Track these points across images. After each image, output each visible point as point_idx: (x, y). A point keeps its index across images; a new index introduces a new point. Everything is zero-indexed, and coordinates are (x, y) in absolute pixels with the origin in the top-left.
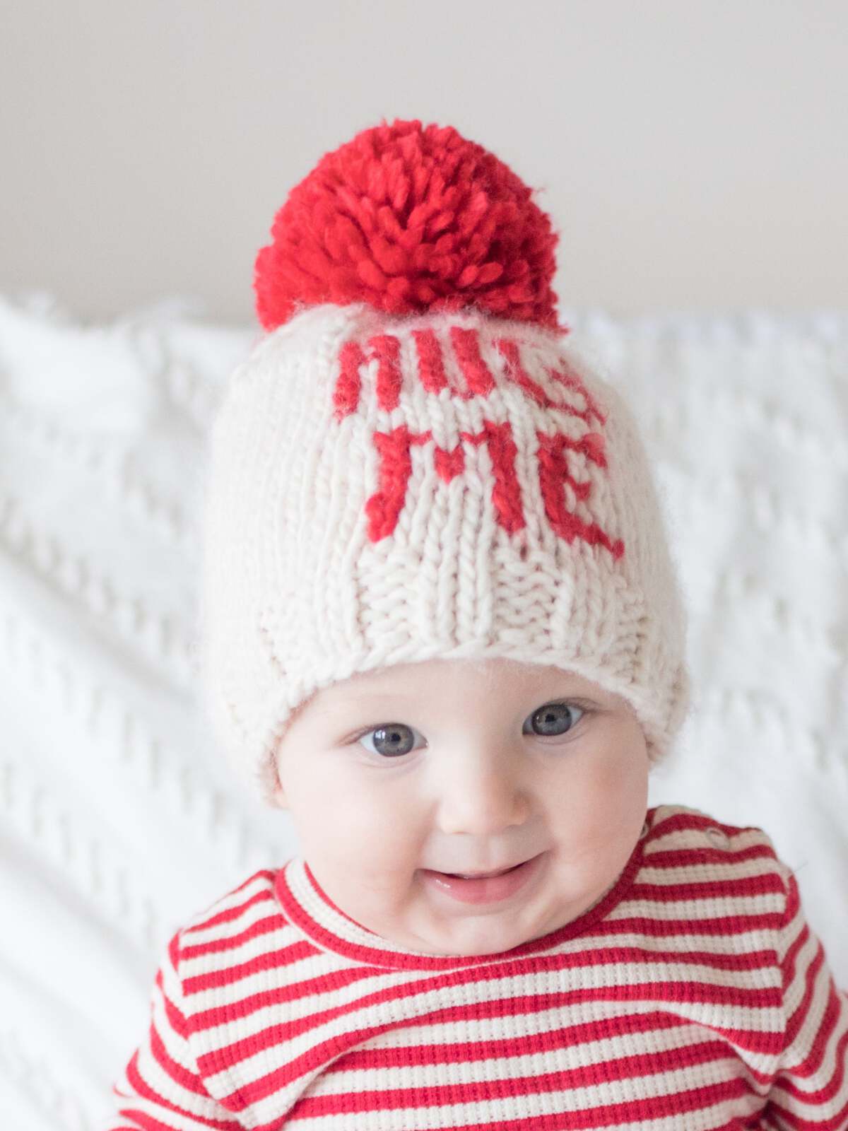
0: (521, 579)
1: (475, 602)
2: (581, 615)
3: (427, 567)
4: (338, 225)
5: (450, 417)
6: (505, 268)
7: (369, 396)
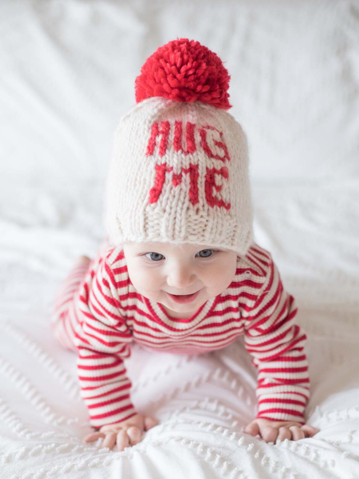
0: (196, 220)
1: (180, 228)
2: (214, 231)
3: (166, 215)
4: (159, 71)
5: (180, 162)
6: (210, 87)
7: (157, 150)
